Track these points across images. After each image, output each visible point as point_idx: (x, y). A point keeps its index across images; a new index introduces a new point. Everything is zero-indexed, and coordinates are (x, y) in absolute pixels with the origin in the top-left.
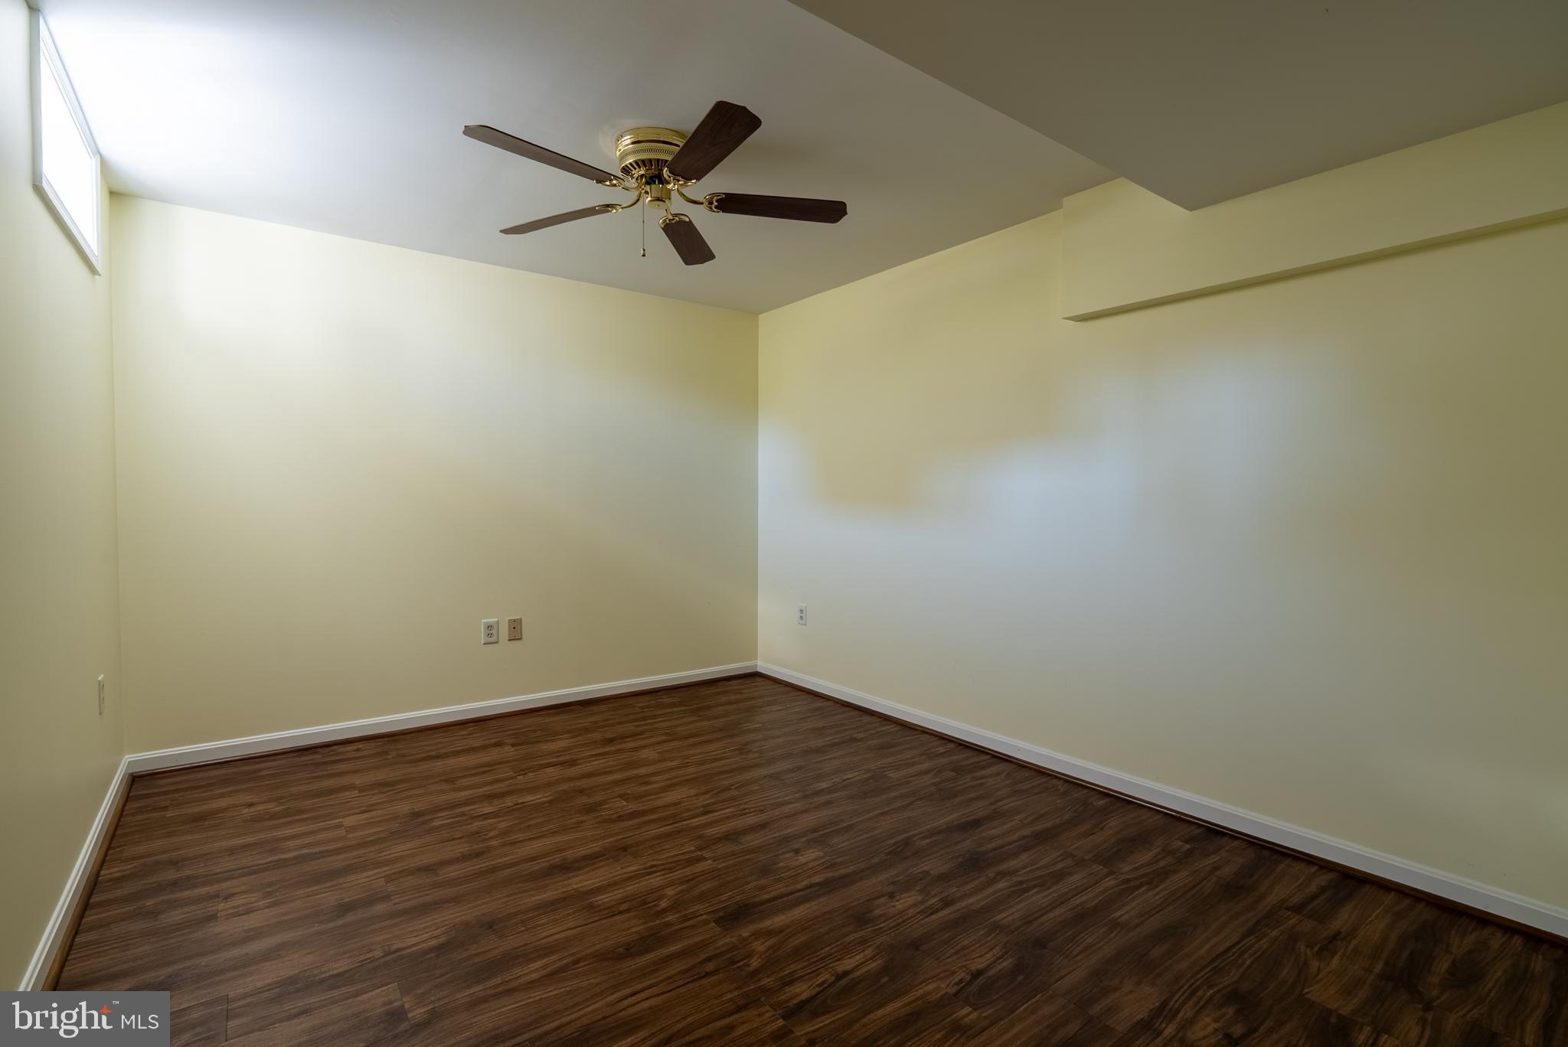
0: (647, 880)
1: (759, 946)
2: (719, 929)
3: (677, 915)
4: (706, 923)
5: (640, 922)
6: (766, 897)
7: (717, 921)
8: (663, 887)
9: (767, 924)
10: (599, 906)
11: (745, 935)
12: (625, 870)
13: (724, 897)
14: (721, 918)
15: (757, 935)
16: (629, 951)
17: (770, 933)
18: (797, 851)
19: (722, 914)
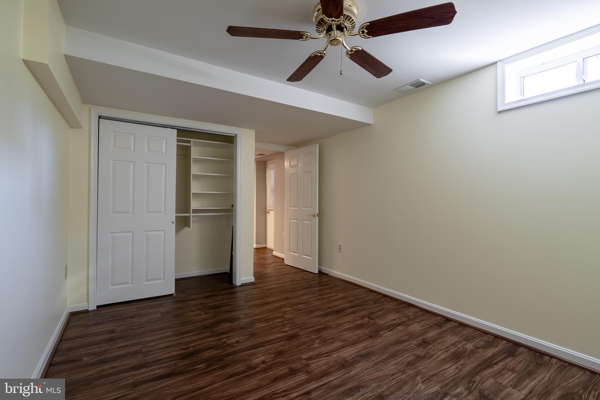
0: (327, 350)
1: (287, 329)
2: (299, 333)
3: (312, 337)
4: (302, 335)
5: (323, 336)
6: (281, 343)
7: (299, 335)
8: (319, 347)
9: (283, 334)
10: (340, 341)
11: (290, 332)
12: (338, 355)
13: (297, 343)
14: (297, 336)
15: (287, 332)
16: (324, 329)
17: (283, 332)
18: (264, 362)
19: (298, 337)
